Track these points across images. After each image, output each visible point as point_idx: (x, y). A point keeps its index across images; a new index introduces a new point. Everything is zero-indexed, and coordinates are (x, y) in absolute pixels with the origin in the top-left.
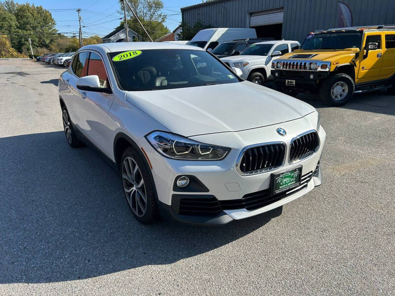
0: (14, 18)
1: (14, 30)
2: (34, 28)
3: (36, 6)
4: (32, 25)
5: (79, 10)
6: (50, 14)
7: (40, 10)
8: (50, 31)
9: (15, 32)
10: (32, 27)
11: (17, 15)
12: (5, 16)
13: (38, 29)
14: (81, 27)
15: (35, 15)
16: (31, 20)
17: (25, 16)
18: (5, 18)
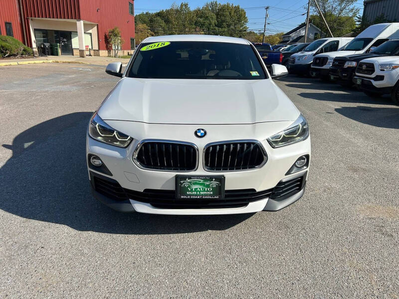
0: (215, 17)
1: (212, 27)
2: (229, 26)
3: (234, 6)
4: (227, 23)
5: (267, 8)
6: (245, 13)
7: (237, 9)
8: (241, 28)
9: (212, 29)
10: (227, 25)
11: (217, 14)
12: (208, 15)
13: (232, 27)
14: (266, 24)
15: (232, 14)
16: (228, 19)
17: (223, 15)
18: (207, 17)
